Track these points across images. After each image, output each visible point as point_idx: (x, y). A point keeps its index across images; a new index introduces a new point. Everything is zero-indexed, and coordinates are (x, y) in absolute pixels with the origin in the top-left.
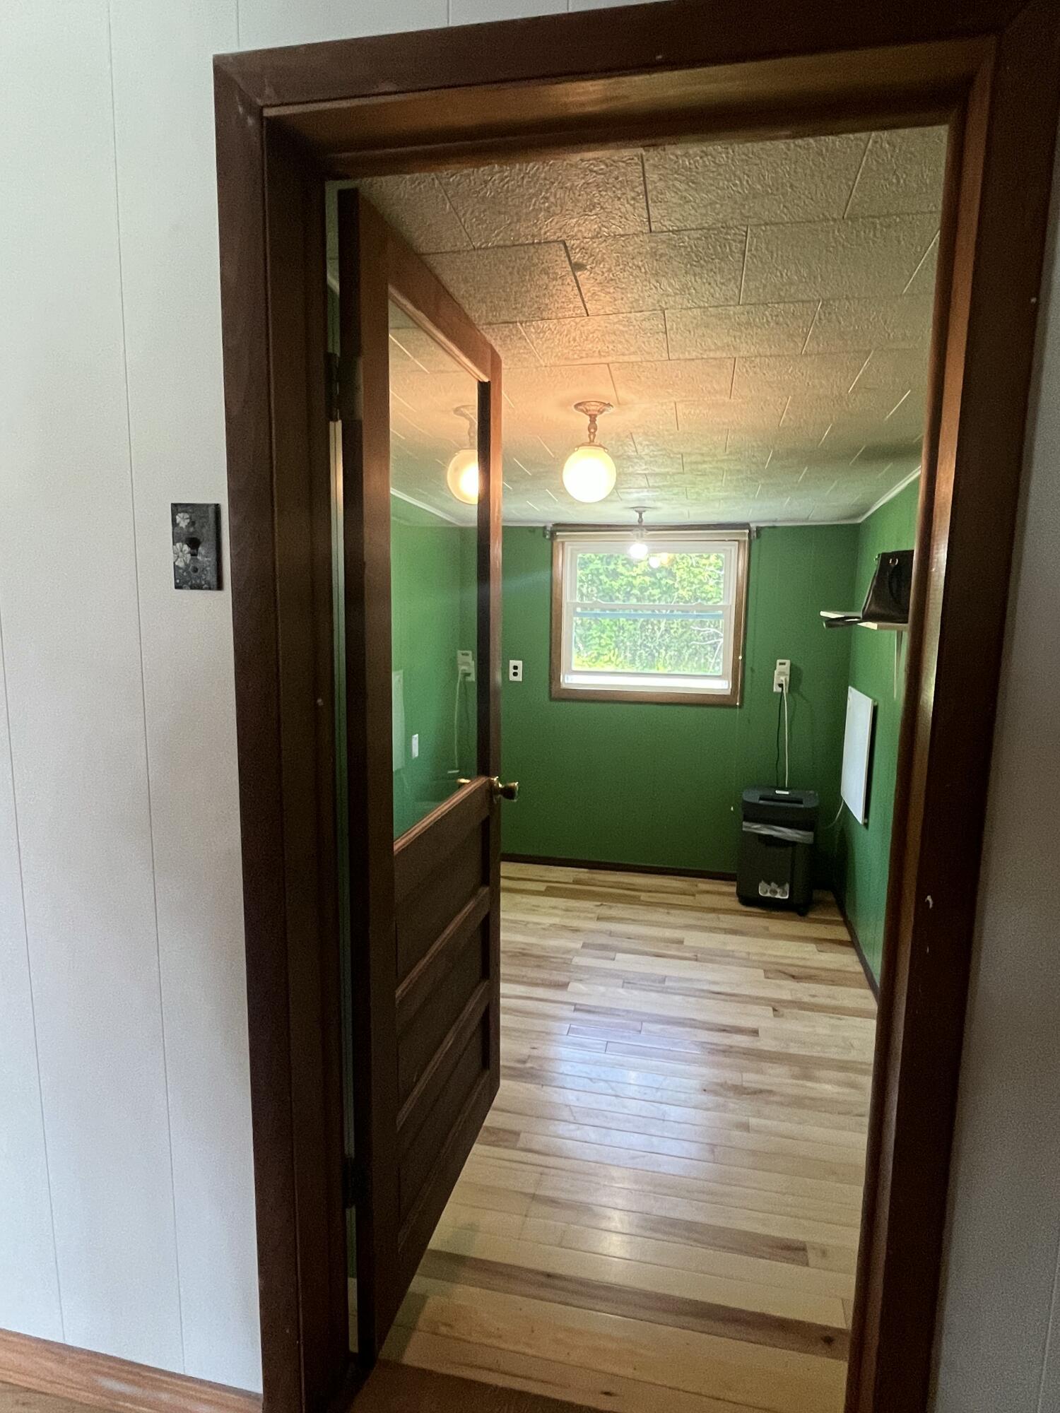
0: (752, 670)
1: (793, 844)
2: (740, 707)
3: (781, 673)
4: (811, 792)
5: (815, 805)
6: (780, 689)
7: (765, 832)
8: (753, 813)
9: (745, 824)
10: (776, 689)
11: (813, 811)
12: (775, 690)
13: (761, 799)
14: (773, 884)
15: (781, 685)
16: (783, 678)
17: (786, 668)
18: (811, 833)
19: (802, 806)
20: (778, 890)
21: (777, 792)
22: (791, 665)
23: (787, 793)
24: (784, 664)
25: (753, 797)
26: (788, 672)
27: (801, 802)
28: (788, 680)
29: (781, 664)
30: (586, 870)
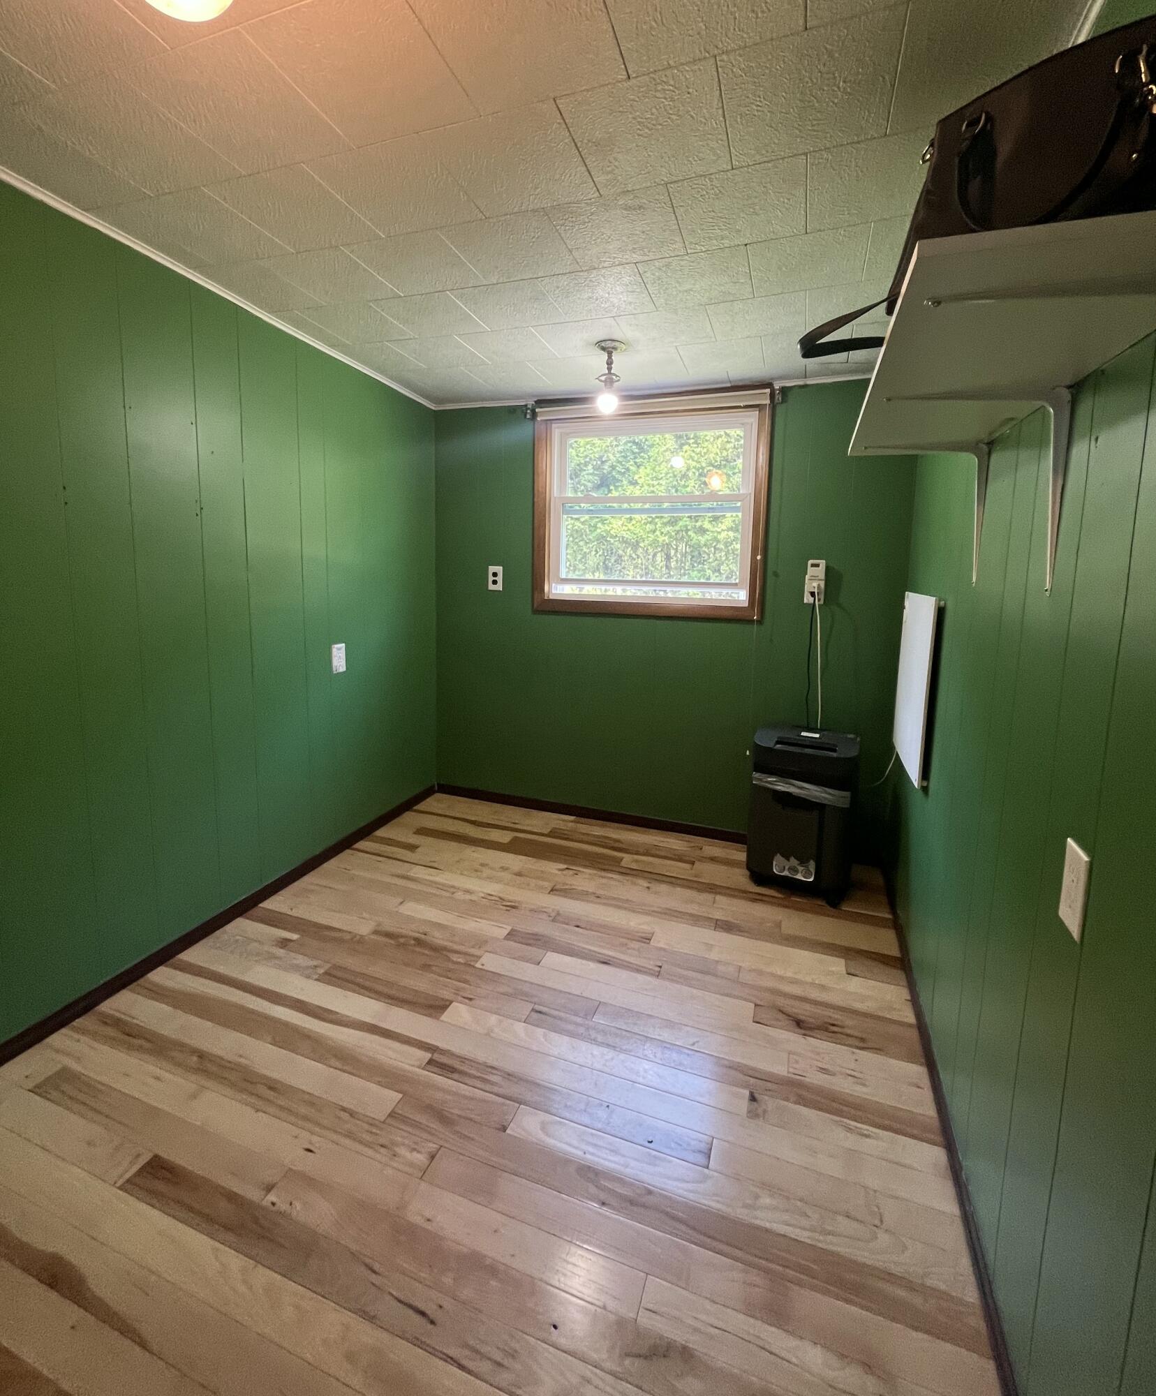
0: (776, 574)
1: (820, 807)
2: (760, 622)
3: (814, 578)
4: (851, 736)
5: (856, 754)
6: (811, 600)
7: (782, 787)
8: (766, 761)
9: (756, 775)
10: (808, 599)
11: (853, 763)
12: (805, 601)
13: (778, 743)
14: (792, 859)
15: (813, 594)
16: (815, 584)
17: (820, 572)
18: (847, 794)
19: (835, 755)
20: (800, 868)
21: (803, 734)
22: (828, 569)
23: (817, 736)
24: (817, 565)
25: (767, 739)
26: (822, 576)
27: (835, 751)
28: (823, 586)
29: (813, 565)
30: (572, 818)
